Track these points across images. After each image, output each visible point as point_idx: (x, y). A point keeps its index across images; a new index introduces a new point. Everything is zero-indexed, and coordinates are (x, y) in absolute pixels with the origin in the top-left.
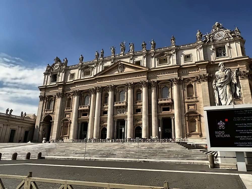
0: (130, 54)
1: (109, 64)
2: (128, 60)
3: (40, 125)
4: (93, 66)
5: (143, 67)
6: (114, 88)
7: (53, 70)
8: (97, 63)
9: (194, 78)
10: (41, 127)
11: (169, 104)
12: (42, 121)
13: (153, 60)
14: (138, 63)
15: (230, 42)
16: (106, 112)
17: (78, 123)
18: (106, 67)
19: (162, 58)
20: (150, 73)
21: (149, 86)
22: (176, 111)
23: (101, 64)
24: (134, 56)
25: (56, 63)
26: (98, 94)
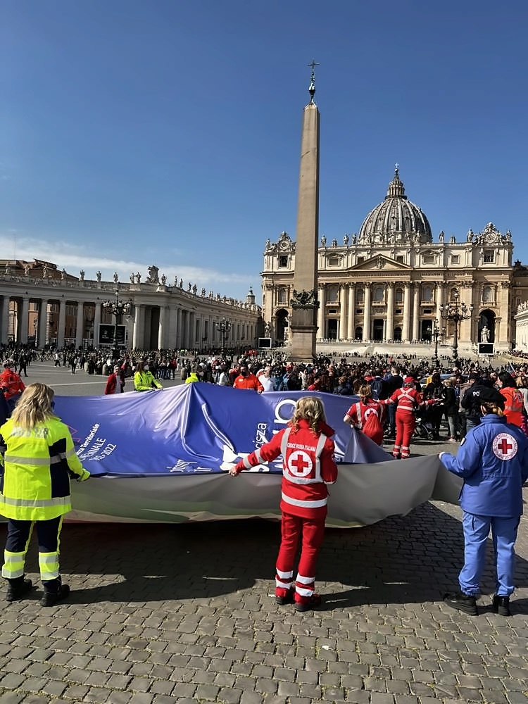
0: (392, 246)
1: (363, 254)
2: (388, 254)
3: (272, 321)
4: (342, 253)
5: (406, 265)
6: (372, 286)
7: (279, 249)
8: (349, 251)
9: (459, 282)
10: (274, 323)
11: (431, 307)
12: (274, 315)
13: (418, 257)
14: (400, 259)
15: (500, 248)
16: (360, 311)
17: (325, 321)
18: (361, 259)
19: (428, 255)
20: (415, 273)
21: (412, 286)
22: (438, 315)
23: (354, 254)
24: (397, 249)
25: (282, 240)
26: (351, 291)
